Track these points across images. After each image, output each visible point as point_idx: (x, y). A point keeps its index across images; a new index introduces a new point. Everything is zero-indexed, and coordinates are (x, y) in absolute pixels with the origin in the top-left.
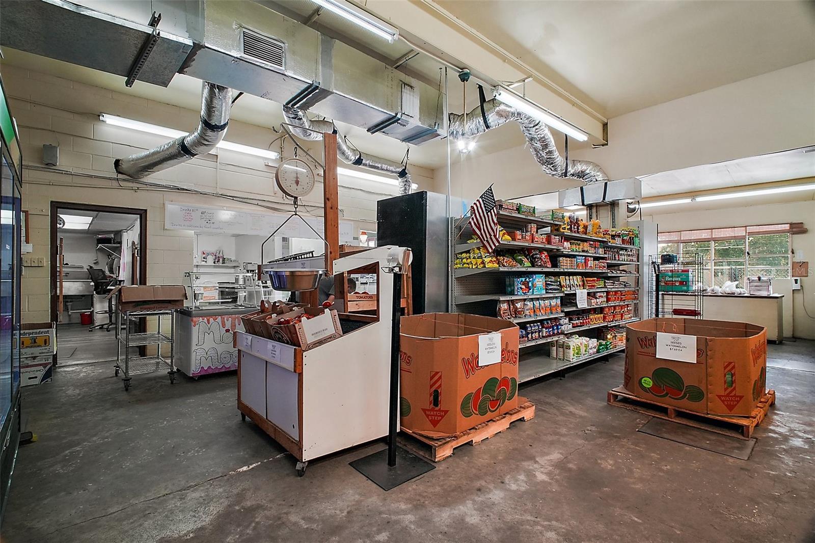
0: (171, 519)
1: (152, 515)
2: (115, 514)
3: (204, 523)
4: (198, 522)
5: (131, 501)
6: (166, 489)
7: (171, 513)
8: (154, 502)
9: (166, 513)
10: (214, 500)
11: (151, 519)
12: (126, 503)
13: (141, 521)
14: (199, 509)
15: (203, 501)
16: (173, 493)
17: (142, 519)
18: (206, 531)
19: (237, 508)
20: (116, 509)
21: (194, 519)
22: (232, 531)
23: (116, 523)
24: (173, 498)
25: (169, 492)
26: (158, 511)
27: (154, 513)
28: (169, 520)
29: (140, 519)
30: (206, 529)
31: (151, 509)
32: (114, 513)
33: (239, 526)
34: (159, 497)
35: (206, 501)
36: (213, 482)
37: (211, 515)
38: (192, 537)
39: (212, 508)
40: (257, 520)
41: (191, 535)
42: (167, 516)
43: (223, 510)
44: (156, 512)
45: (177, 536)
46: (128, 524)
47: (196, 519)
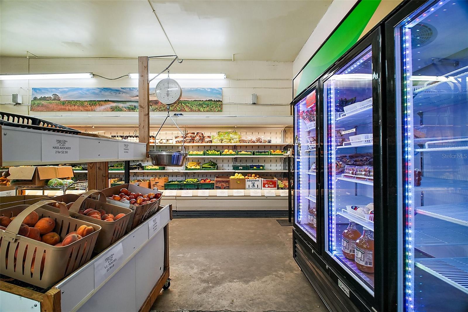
0: (241, 292)
1: (249, 299)
3: (228, 283)
4: (230, 285)
7: (240, 296)
9: (242, 297)
10: (217, 294)
11: (250, 297)
13: (255, 297)
14: (227, 292)
15: (223, 297)
17: (254, 298)
18: (229, 280)
19: (211, 285)
21: (231, 288)
22: (220, 275)
26: (246, 300)
27: (248, 299)
28: (242, 292)
29: (255, 299)
30: (229, 281)
33: (216, 276)
35: (220, 296)
36: (210, 308)
37: (223, 286)
38: (235, 279)
39: (221, 290)
40: (208, 276)
41: (235, 280)
42: (243, 295)
43: (217, 287)
45: (241, 283)
46: (261, 299)
47: (230, 287)
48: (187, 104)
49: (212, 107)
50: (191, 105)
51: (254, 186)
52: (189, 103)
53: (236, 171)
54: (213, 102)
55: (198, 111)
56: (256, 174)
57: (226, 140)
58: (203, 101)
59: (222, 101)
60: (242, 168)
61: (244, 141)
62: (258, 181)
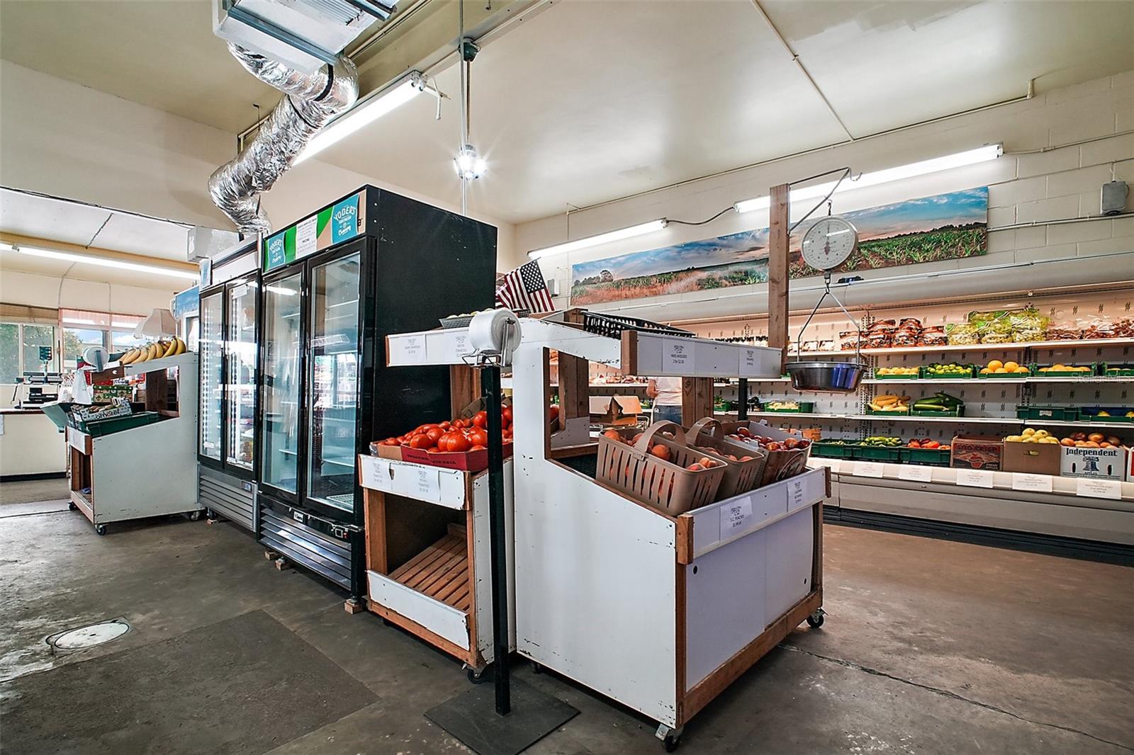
0: (994, 680)
2: (1066, 726)
3: (962, 659)
4: (966, 662)
5: (1037, 730)
6: (977, 712)
7: (990, 684)
8: (1004, 706)
10: (930, 665)
11: (1019, 693)
12: (1047, 733)
14: (955, 670)
15: (944, 673)
16: (970, 702)
17: (1031, 699)
19: (916, 648)
20: (1064, 734)
22: (942, 641)
23: (1068, 715)
24: (976, 695)
25: (975, 705)
28: (997, 680)
31: (1013, 701)
32: (1069, 730)
33: (933, 640)
34: (993, 708)
35: (938, 670)
37: (947, 659)
39: (941, 662)
40: (912, 634)
41: (983, 659)
43: (931, 655)
44: (1008, 695)
45: (998, 667)
46: (1051, 705)
47: (967, 665)
48: (876, 249)
49: (953, 246)
50: (886, 250)
51: (1094, 467)
52: (879, 246)
53: (1028, 422)
54: (955, 232)
55: (907, 264)
56: (1106, 435)
57: (993, 335)
58: (922, 233)
59: (985, 225)
60: (1049, 414)
61: (1060, 334)
62: (1113, 453)
